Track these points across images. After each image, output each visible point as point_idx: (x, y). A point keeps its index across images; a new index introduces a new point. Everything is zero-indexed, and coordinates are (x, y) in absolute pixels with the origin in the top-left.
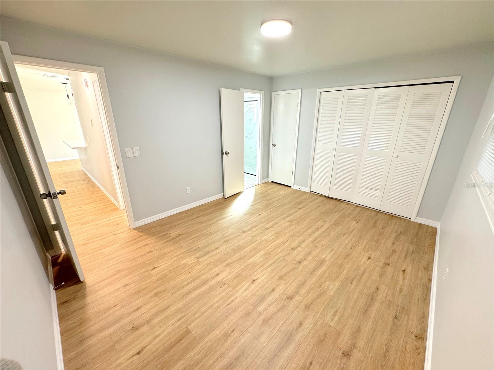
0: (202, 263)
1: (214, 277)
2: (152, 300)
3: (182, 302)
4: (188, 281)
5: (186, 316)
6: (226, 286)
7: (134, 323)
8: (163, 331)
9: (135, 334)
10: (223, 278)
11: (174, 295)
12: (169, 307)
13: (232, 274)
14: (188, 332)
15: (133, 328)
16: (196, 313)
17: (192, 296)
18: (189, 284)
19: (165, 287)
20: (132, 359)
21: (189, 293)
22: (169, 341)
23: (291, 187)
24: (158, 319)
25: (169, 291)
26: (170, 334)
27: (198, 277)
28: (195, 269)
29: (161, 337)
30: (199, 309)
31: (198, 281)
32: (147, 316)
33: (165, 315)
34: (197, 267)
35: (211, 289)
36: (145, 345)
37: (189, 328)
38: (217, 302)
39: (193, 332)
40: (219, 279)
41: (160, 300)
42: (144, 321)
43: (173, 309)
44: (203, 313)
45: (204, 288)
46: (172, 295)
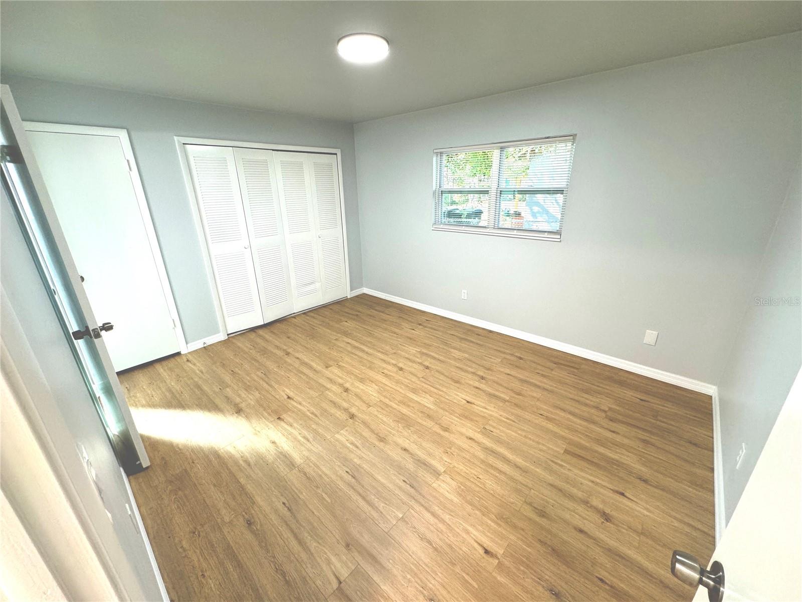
0: (451, 464)
1: (476, 442)
2: (555, 516)
3: (535, 471)
4: (497, 475)
5: (552, 459)
6: (487, 427)
7: (601, 522)
8: (584, 478)
9: (611, 511)
10: (476, 431)
11: (530, 486)
12: (552, 485)
13: (463, 422)
14: (567, 452)
15: (607, 521)
16: (540, 450)
17: (520, 461)
18: (500, 472)
19: (523, 506)
20: (632, 499)
21: (517, 466)
22: (590, 467)
23: (178, 354)
24: (575, 491)
25: (527, 495)
26: (581, 469)
27: (483, 462)
28: (467, 472)
29: (592, 478)
30: (535, 448)
31: (491, 460)
32: (581, 509)
33: (565, 484)
34: (461, 470)
35: (499, 441)
36: (612, 492)
37: (562, 452)
38: (516, 432)
39: (565, 447)
40: (479, 437)
41: (547, 502)
42: (589, 509)
43: (550, 478)
44: (538, 443)
45: (502, 450)
46: (531, 489)
